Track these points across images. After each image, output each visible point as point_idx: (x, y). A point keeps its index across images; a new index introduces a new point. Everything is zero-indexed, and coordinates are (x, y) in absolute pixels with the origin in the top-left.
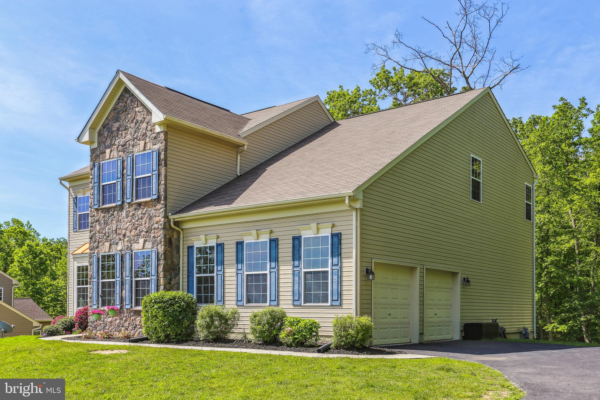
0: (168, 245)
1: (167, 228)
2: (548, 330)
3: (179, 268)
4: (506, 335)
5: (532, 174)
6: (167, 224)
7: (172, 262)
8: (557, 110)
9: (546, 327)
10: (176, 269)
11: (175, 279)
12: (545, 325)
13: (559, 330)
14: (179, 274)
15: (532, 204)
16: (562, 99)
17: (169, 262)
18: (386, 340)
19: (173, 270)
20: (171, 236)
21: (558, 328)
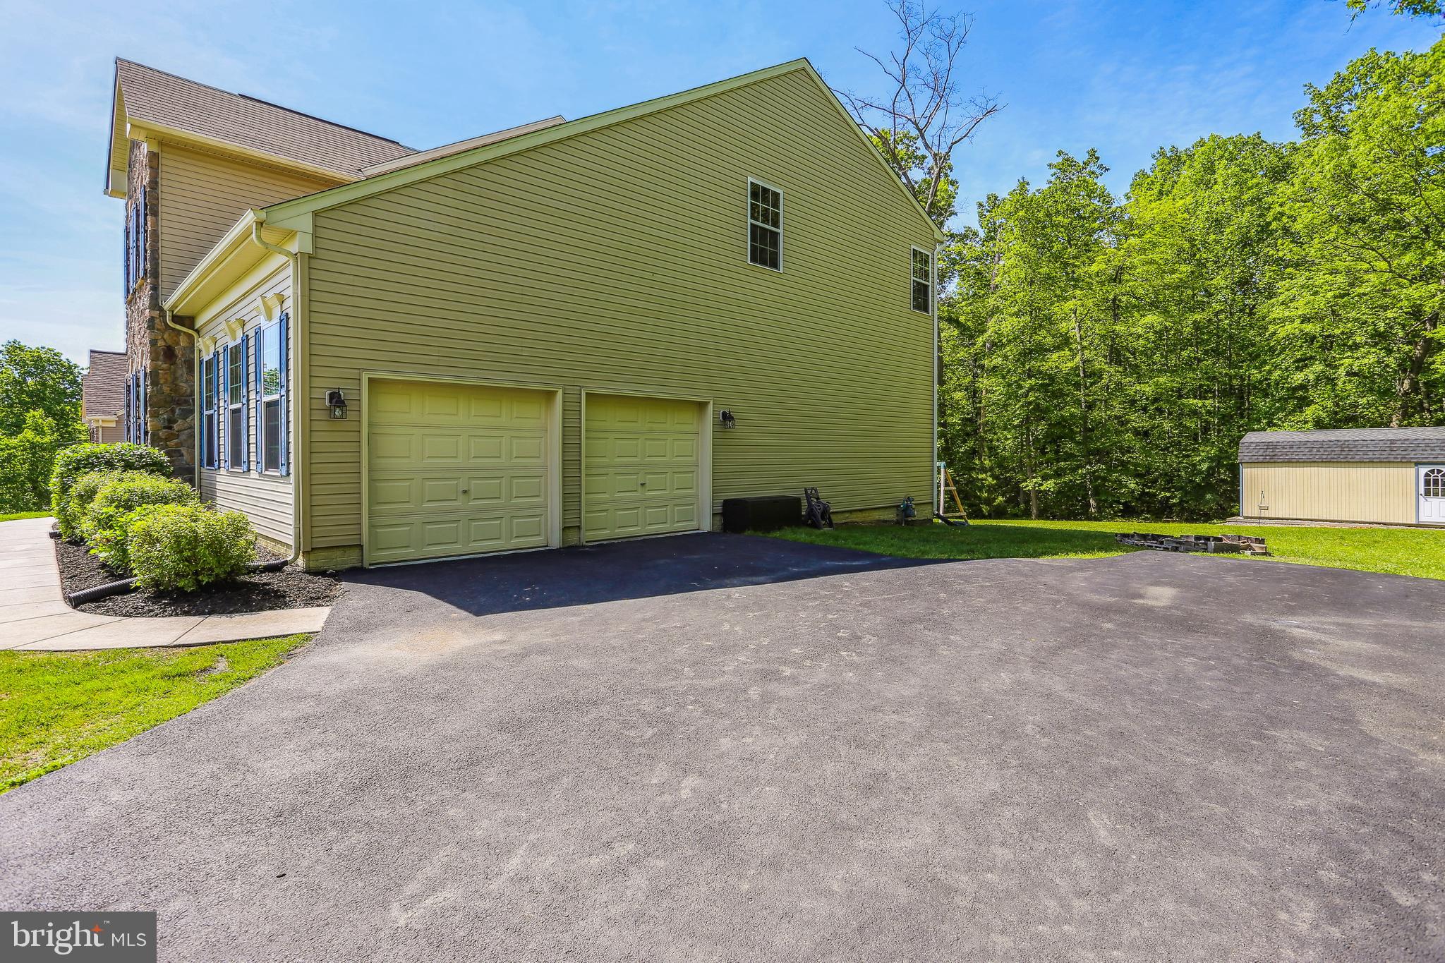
0: (161, 358)
1: (159, 327)
2: (1027, 489)
3: (193, 400)
4: (831, 516)
5: (931, 232)
6: (157, 321)
7: (175, 388)
8: (1054, 170)
9: (1024, 484)
10: (189, 401)
11: (185, 419)
12: (1025, 481)
13: (1042, 488)
14: (192, 412)
15: (930, 284)
16: (1060, 153)
17: (166, 389)
18: (454, 546)
19: (178, 404)
20: (170, 343)
21: (1041, 485)
